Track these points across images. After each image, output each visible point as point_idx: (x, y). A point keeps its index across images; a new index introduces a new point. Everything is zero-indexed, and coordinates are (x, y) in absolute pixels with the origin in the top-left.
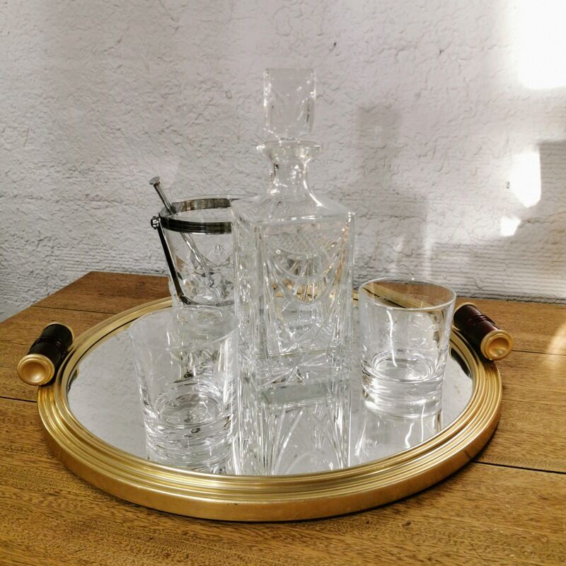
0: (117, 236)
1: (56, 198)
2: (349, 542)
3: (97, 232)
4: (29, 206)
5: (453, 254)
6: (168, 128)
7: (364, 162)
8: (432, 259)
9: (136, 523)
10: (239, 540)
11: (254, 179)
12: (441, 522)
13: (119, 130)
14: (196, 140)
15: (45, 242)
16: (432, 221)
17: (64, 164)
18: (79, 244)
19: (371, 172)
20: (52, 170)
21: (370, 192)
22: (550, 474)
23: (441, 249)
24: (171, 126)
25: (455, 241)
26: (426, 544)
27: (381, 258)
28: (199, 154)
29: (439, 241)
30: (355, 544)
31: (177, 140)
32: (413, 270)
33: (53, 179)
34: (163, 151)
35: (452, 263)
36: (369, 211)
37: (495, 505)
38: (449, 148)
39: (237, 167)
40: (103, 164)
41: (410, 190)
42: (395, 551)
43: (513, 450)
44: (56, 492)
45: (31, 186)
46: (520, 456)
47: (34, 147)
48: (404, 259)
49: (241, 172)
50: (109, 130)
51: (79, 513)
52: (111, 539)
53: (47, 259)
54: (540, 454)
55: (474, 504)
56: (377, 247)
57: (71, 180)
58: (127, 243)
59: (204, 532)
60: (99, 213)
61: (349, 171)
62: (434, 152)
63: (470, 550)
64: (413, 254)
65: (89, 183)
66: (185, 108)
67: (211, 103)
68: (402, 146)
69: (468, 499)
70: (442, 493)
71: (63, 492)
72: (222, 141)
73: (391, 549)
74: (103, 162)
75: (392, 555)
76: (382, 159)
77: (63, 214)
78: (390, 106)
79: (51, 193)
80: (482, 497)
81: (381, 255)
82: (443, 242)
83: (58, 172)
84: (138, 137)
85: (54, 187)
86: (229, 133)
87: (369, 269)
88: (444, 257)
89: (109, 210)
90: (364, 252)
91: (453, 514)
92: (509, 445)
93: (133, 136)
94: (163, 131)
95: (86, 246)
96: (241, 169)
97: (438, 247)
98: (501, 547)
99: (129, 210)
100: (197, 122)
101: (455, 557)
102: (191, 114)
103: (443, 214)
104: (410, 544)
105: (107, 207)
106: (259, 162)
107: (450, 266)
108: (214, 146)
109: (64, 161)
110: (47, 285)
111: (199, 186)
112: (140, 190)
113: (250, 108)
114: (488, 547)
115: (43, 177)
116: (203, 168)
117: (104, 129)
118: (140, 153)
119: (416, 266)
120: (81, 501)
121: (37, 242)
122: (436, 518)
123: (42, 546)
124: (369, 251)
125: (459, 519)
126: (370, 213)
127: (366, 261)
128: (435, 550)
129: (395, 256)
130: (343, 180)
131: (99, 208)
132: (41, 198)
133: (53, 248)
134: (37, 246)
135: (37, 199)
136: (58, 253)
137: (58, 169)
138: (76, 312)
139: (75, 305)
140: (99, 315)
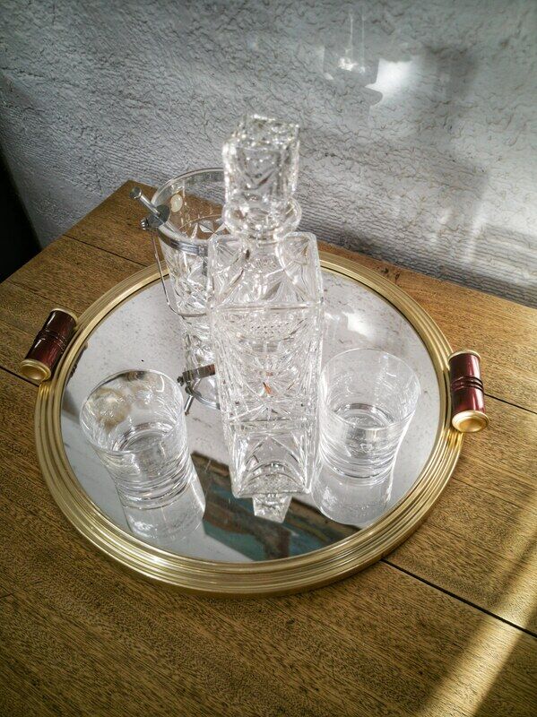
0: (154, 141)
1: (91, 88)
2: (236, 629)
3: (134, 132)
4: (67, 91)
5: (504, 239)
6: (197, 29)
7: (421, 115)
8: (479, 239)
9: (85, 563)
10: (155, 603)
11: (292, 110)
12: (320, 627)
13: (145, 22)
14: (230, 50)
15: (88, 131)
16: (488, 200)
17: (94, 53)
18: (119, 140)
19: (427, 128)
20: (83, 57)
21: (422, 152)
22: (445, 595)
23: (491, 231)
24: (200, 27)
25: (508, 227)
26: (297, 649)
27: (423, 225)
28: (232, 68)
29: (491, 223)
30: (241, 633)
31: (209, 46)
32: (456, 245)
33: (85, 67)
34: (193, 57)
35: (501, 248)
36: (417, 172)
37: (375, 620)
38: (529, 120)
39: (273, 91)
40: (133, 59)
41: (470, 159)
42: (269, 649)
43: (427, 553)
44: (35, 510)
45: (67, 71)
46: (429, 563)
47: (63, 28)
48: (447, 232)
49: (279, 99)
50: (136, 22)
51: (47, 540)
52: (63, 575)
53: (92, 148)
54: (450, 566)
55: (357, 614)
56: (419, 214)
57: (103, 72)
58: (163, 150)
59: (131, 587)
60: (135, 113)
61: (401, 122)
62: (509, 122)
63: (329, 666)
64: (459, 229)
65: (120, 78)
66: (215, 8)
67: (246, 6)
68: (470, 105)
69: (356, 607)
70: (336, 593)
71: (41, 512)
72: (258, 57)
73: (267, 647)
74: (133, 57)
75: (265, 653)
76: (442, 116)
77: (100, 106)
78: (466, 50)
79: (86, 82)
80: (369, 607)
81: (422, 222)
82: (494, 224)
83: (90, 60)
84: (167, 36)
85: (88, 76)
86: (265, 49)
87: (407, 233)
88: (493, 241)
89: (145, 111)
90: (405, 215)
91: (334, 620)
92: (426, 546)
93: (161, 33)
94: (192, 32)
95: (126, 144)
96: (278, 96)
97: (488, 229)
98: (355, 670)
99: (163, 116)
100: (230, 27)
101: (313, 670)
102: (223, 17)
103: (503, 194)
104: (284, 645)
105: (141, 108)
106: (299, 91)
107: (498, 250)
108: (249, 61)
109: (94, 50)
110: (96, 172)
111: (234, 106)
112: (172, 96)
113: (290, 21)
114: (345, 667)
115: (76, 63)
116: (237, 86)
117: (129, 18)
118: (168, 54)
119: (459, 241)
120: (51, 526)
121: (80, 130)
122: (317, 622)
123: (14, 571)
124: (411, 216)
125: (335, 628)
126: (418, 176)
127: (405, 225)
128: (301, 657)
129: (437, 227)
130: (392, 132)
131: (134, 107)
132: (78, 86)
133: (96, 138)
134: (82, 134)
135: (74, 85)
136: (101, 144)
137: (90, 57)
138: (100, 253)
139: (103, 240)
140: (120, 261)
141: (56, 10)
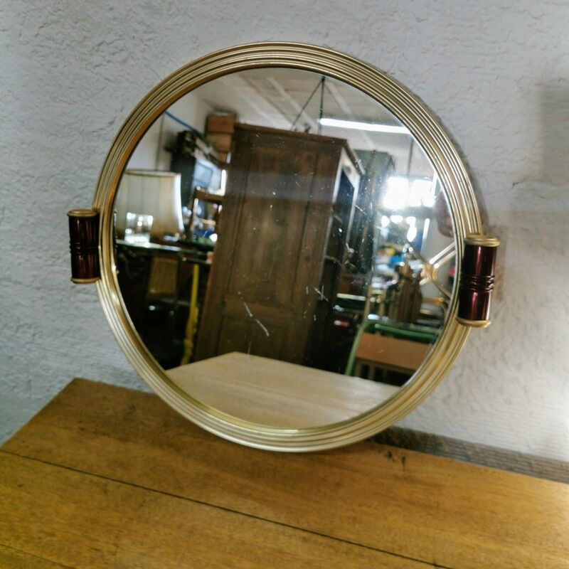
1: (37, 284)
3: (84, 326)
4: (6, 289)
15: (24, 329)
18: (62, 335)
20: (32, 254)
33: (33, 264)
45: (9, 269)
47: (11, 228)
53: (28, 346)
57: (54, 268)
77: (45, 302)
79: (32, 279)
83: (40, 258)
85: (35, 273)
95: (71, 339)
109: (46, 247)
115: (21, 261)
121: (16, 328)
131: (87, 301)
132: (20, 283)
133: (34, 335)
134: (17, 331)
135: (15, 283)
136: (38, 341)
137: (40, 255)
138: (49, 469)
139: (50, 451)
140: (75, 477)
141: (6, 212)
